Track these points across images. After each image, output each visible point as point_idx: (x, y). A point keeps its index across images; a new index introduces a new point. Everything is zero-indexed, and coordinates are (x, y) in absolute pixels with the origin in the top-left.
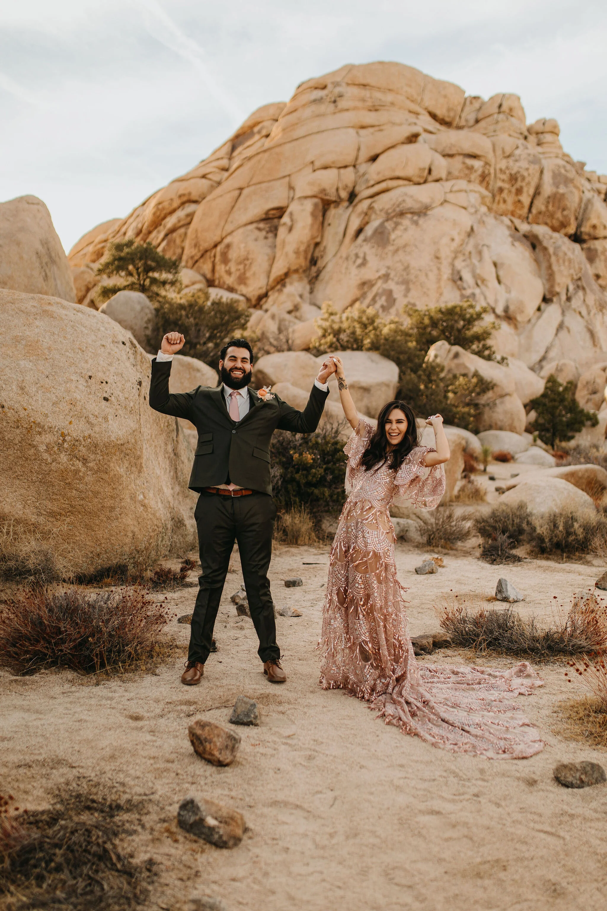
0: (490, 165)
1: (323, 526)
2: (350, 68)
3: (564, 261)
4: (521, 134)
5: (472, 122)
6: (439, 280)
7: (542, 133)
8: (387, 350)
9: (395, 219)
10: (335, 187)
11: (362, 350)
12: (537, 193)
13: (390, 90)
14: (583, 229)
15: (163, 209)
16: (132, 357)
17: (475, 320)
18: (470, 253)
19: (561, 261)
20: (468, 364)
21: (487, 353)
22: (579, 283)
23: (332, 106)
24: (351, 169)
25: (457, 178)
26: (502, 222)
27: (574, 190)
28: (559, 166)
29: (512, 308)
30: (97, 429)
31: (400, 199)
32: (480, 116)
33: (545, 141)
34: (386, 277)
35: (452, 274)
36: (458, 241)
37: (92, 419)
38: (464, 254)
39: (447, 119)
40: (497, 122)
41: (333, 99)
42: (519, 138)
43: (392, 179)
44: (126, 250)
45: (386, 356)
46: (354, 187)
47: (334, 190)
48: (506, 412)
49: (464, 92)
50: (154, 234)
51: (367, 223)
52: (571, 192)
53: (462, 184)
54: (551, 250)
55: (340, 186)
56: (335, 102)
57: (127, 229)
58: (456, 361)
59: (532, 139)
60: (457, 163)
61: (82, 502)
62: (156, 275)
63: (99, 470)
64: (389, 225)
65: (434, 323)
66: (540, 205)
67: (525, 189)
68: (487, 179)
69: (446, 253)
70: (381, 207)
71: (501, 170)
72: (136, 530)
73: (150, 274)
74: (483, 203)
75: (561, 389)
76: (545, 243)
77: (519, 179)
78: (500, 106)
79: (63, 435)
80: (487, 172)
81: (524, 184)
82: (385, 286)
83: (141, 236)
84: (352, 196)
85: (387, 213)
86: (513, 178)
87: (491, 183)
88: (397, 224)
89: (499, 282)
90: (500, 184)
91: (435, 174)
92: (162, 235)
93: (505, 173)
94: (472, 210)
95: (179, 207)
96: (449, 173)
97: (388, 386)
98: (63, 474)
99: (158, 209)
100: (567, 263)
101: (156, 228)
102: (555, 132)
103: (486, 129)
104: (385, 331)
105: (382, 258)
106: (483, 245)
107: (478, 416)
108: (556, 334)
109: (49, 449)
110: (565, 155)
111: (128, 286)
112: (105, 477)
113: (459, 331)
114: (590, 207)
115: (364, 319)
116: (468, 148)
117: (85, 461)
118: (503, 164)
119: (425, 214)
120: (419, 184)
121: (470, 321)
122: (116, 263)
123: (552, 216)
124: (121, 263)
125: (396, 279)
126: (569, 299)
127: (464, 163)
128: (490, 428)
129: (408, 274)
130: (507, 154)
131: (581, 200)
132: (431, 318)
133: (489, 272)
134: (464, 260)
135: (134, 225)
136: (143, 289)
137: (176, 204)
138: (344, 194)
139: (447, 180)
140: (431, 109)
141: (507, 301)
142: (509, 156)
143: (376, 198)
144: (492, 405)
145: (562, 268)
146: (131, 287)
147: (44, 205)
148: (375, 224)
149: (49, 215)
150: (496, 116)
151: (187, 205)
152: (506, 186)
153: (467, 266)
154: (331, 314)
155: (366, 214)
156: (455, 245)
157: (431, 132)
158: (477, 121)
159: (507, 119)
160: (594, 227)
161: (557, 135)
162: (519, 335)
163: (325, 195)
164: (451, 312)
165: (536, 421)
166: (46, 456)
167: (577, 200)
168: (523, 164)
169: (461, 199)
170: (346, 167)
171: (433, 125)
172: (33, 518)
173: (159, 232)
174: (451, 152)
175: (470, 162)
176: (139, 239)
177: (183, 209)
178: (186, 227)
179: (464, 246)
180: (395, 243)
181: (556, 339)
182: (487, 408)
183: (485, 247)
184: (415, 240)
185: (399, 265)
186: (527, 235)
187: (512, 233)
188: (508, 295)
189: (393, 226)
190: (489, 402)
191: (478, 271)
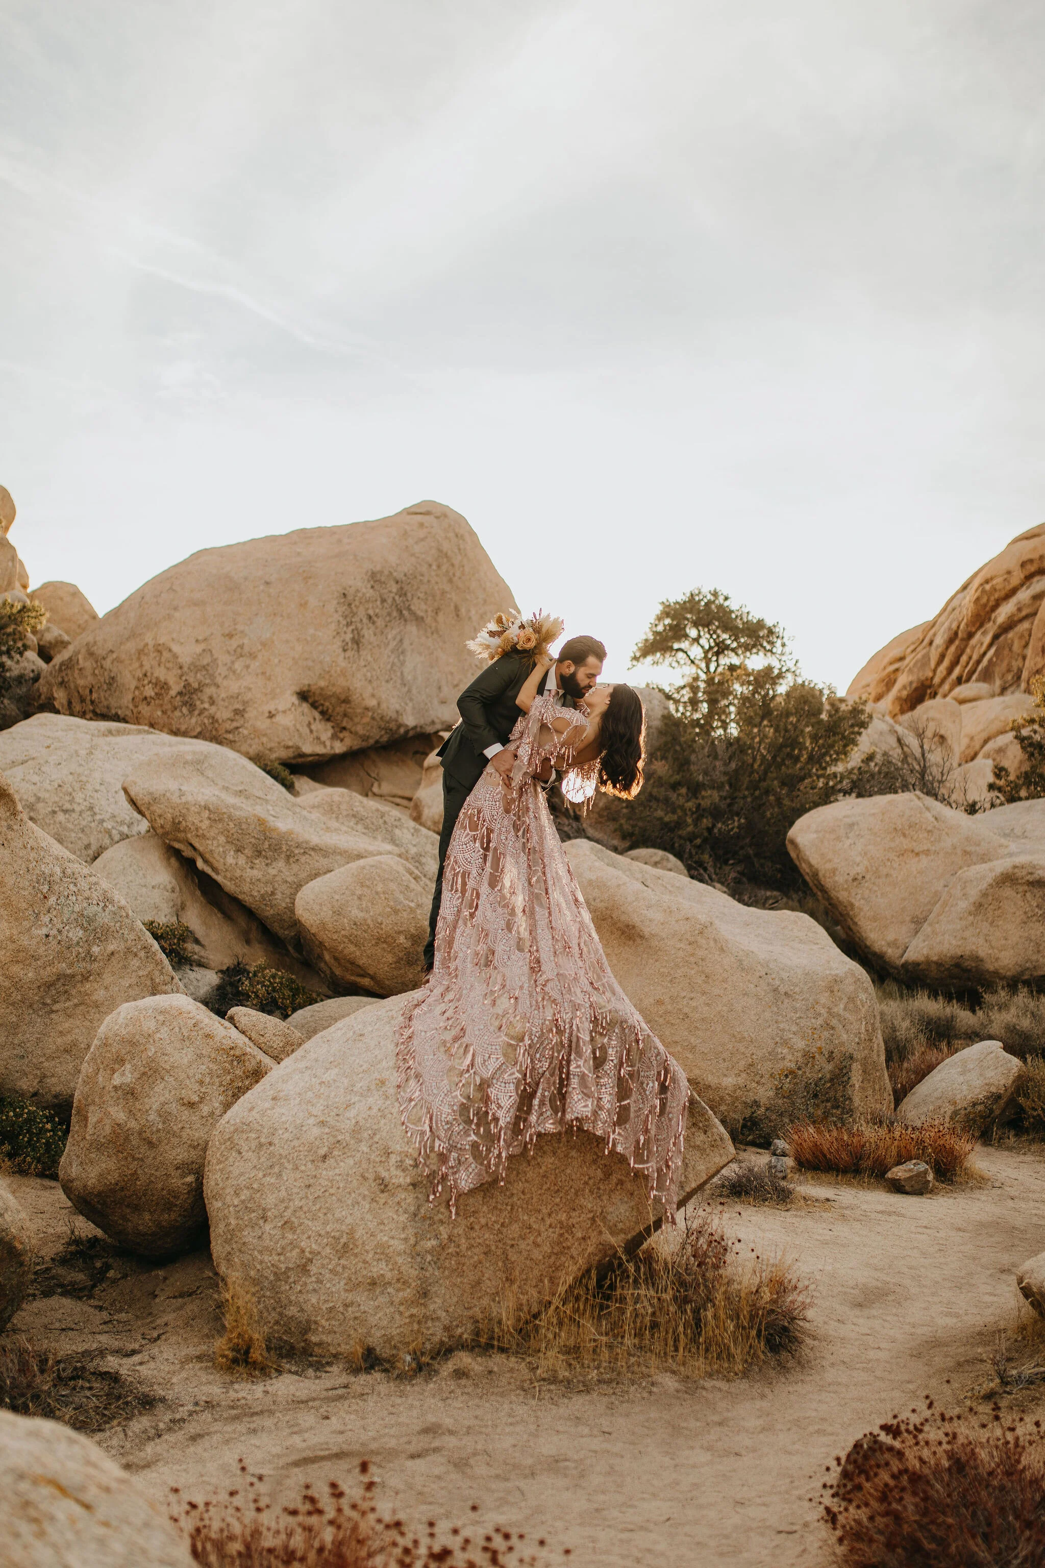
15: (994, 589)
50: (978, 636)
57: (935, 635)
83: (957, 642)
92: (988, 639)
95: (1022, 585)
99: (983, 591)
101: (981, 626)
135: (946, 625)
137: (1015, 581)
151: (1035, 579)
173: (984, 633)
176: (952, 649)
177: (1028, 588)
178: (1030, 620)
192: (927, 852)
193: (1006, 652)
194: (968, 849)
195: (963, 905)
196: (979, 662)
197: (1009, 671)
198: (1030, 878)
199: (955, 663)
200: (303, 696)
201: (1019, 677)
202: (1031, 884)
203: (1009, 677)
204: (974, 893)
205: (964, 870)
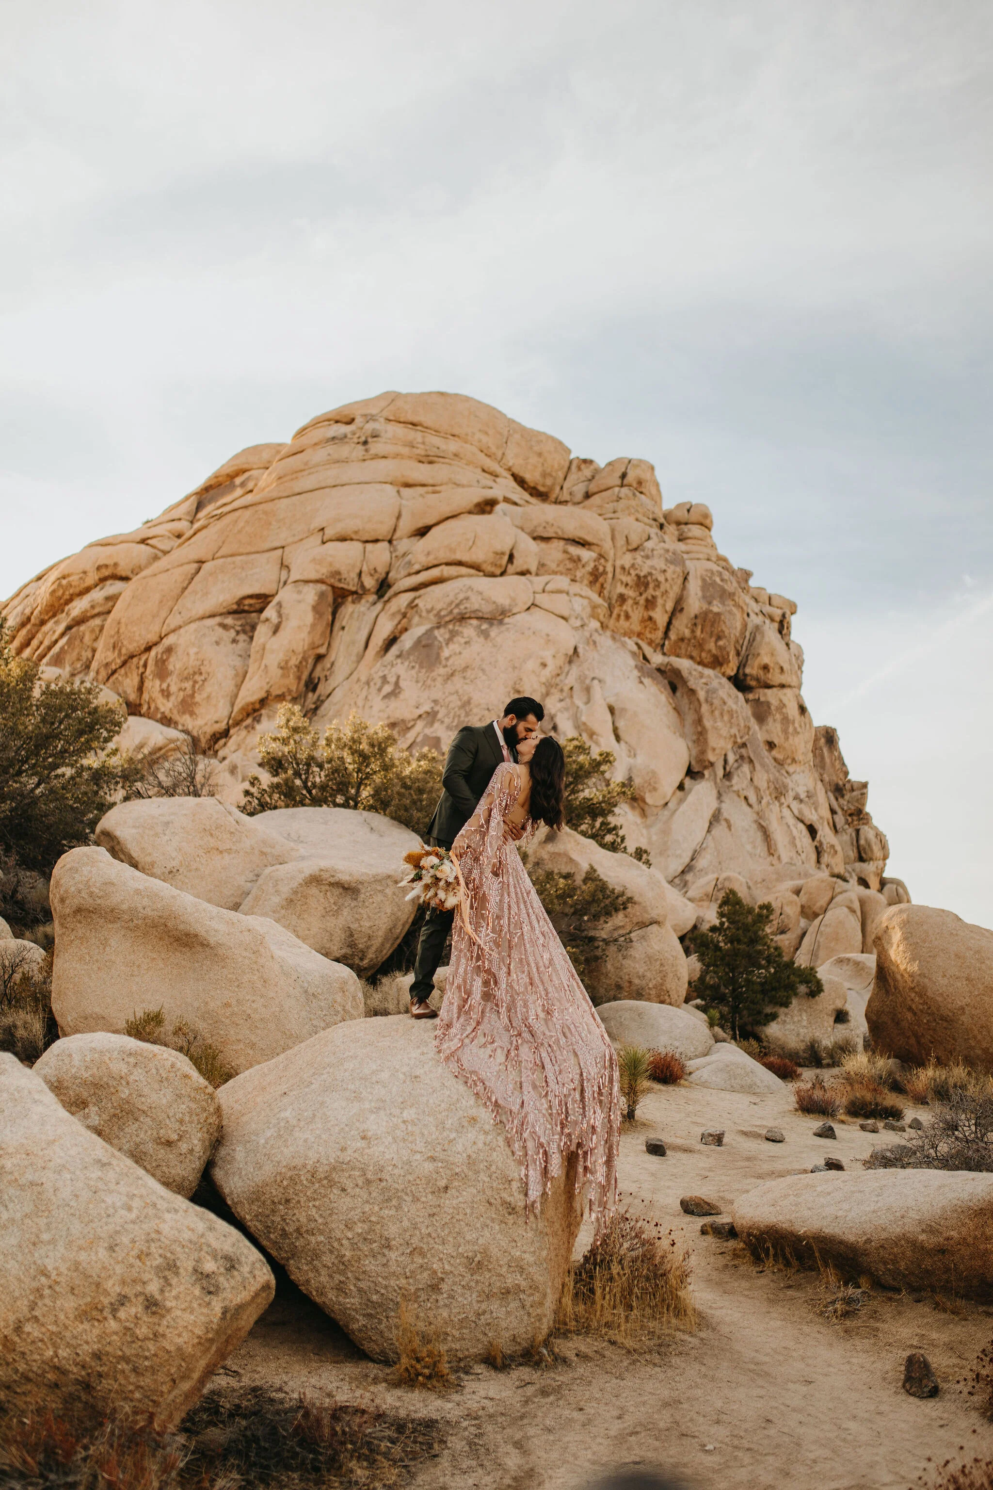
0: (606, 560)
2: (393, 397)
3: (722, 715)
4: (655, 520)
5: (579, 496)
7: (686, 524)
9: (451, 627)
10: (358, 571)
11: (355, 807)
12: (678, 608)
13: (454, 436)
14: (748, 670)
15: (70, 585)
17: (587, 775)
18: (571, 688)
19: (717, 713)
20: (575, 856)
21: (609, 838)
22: (743, 751)
23: (361, 448)
24: (385, 544)
25: (555, 573)
26: (624, 645)
27: (734, 610)
28: (712, 572)
29: (637, 781)
31: (461, 596)
32: (593, 488)
33: (690, 535)
34: (431, 716)
36: (552, 667)
38: (562, 690)
39: (541, 489)
40: (619, 499)
41: (363, 439)
42: (651, 526)
43: (448, 564)
46: (387, 573)
47: (354, 575)
48: (650, 959)
49: (569, 451)
50: (50, 624)
51: (406, 630)
52: (730, 612)
53: (562, 582)
54: (702, 695)
55: (365, 568)
56: (365, 443)
58: (550, 847)
59: (671, 529)
60: (554, 552)
64: (441, 635)
66: (681, 626)
67: (660, 601)
68: (601, 580)
69: (533, 684)
70: (429, 607)
71: (623, 568)
74: (594, 616)
75: (750, 919)
76: (692, 684)
77: (651, 585)
78: (624, 476)
80: (601, 569)
81: (658, 593)
82: (428, 731)
83: (29, 627)
84: (383, 587)
85: (438, 615)
86: (642, 583)
87: (607, 586)
88: (453, 634)
89: (618, 738)
90: (621, 589)
91: (519, 563)
92: (61, 628)
93: (629, 574)
94: (578, 623)
95: (96, 586)
96: (542, 565)
99: (60, 585)
100: (726, 718)
101: (54, 616)
102: (705, 522)
103: (600, 507)
104: (407, 772)
105: (426, 686)
106: (593, 679)
108: (709, 831)
110: (722, 559)
114: (758, 637)
115: (364, 746)
116: (571, 529)
118: (627, 560)
119: (501, 622)
120: (493, 575)
121: (579, 777)
123: (700, 646)
125: (447, 721)
126: (727, 776)
127: (565, 552)
129: (467, 714)
130: (634, 546)
131: (745, 626)
133: (602, 722)
134: (561, 700)
135: (19, 609)
137: (90, 581)
138: (370, 583)
139: (537, 575)
140: (516, 470)
141: (630, 770)
142: (636, 549)
143: (422, 592)
144: (623, 943)
145: (719, 724)
148: (417, 631)
150: (617, 489)
151: (109, 582)
152: (630, 593)
153: (567, 709)
155: (404, 615)
156: (547, 673)
157: (515, 504)
158: (587, 496)
159: (634, 495)
160: (766, 668)
161: (709, 529)
162: (647, 827)
163: (340, 580)
167: (739, 625)
168: (658, 563)
169: (560, 604)
170: (376, 541)
171: (518, 494)
173: (56, 623)
174: (545, 535)
175: (575, 550)
177: (102, 589)
178: (102, 617)
179: (562, 677)
180: (449, 664)
181: (710, 838)
182: (613, 948)
183: (596, 682)
184: (482, 660)
185: (454, 698)
186: (663, 668)
187: (640, 664)
188: (631, 761)
189: (447, 636)
190: (616, 935)
191: (583, 719)
192: (229, 851)
193: (77, 642)
194: (264, 850)
195: (276, 900)
196: (50, 648)
197: (78, 659)
198: (332, 880)
199: (27, 644)
201: (88, 667)
202: (331, 884)
203: (78, 665)
204: (286, 890)
205: (269, 870)
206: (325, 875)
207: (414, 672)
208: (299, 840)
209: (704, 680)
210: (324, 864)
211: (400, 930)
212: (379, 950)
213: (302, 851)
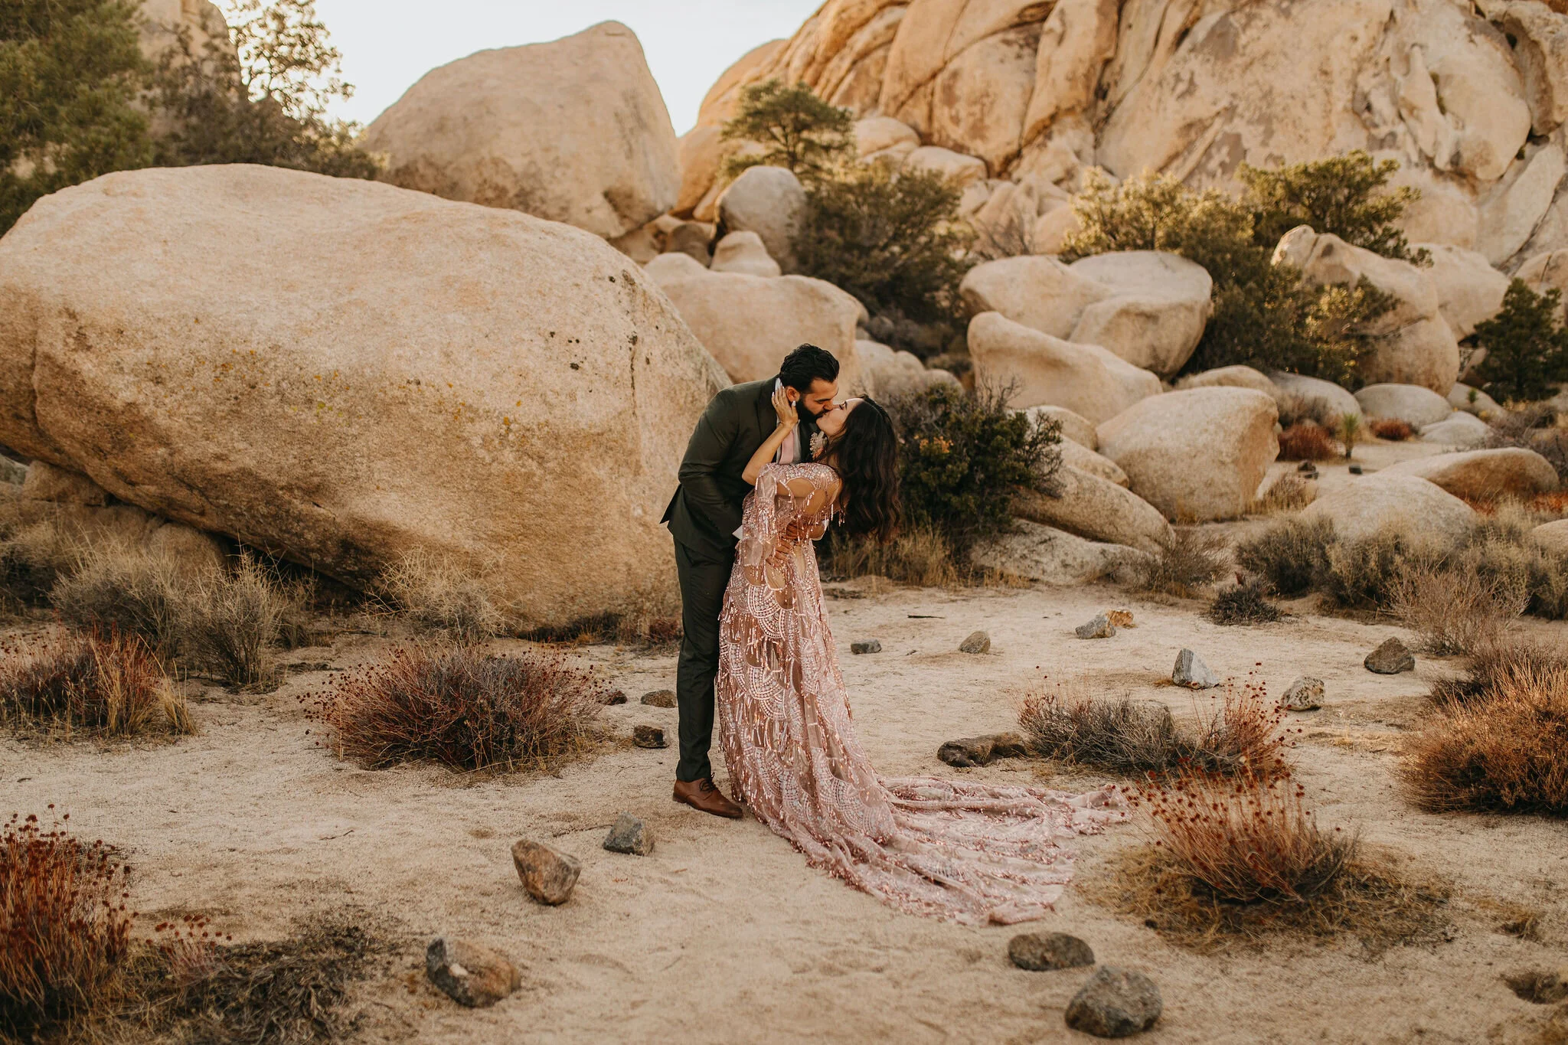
1: (973, 556)
6: (1327, 113)
8: (1193, 248)
9: (1247, 9)
11: (1152, 248)
15: (850, 18)
16: (625, 299)
17: (1371, 185)
18: (1388, 60)
20: (1349, 266)
21: (1391, 243)
29: (1466, 156)
30: (557, 412)
34: (1230, 112)
35: (1353, 100)
36: (1364, 39)
37: (551, 398)
38: (1376, 64)
44: (765, 98)
45: (1192, 256)
48: (1418, 350)
50: (835, 61)
51: (1198, 19)
54: (1546, 46)
57: (791, 57)
58: (1327, 261)
61: (540, 521)
62: (814, 137)
63: (563, 473)
64: (1237, 20)
65: (1294, 195)
69: (1341, 63)
72: (634, 561)
73: (805, 134)
75: (1534, 304)
76: (1534, 35)
79: (507, 422)
82: (1227, 128)
83: (815, 66)
88: (1251, 18)
89: (1443, 110)
92: (846, 64)
95: (874, 15)
97: (1190, 309)
98: (509, 478)
99: (841, 20)
101: (838, 51)
104: (1196, 213)
105: (1223, 80)
106: (1413, 45)
107: (1366, 357)
108: (1553, 201)
109: (486, 442)
111: (768, 157)
112: (575, 482)
113: (1339, 205)
115: (1156, 195)
117: (541, 459)
121: (1360, 188)
122: (750, 120)
124: (757, 120)
125: (1247, 115)
128: (1388, 378)
129: (1269, 106)
132: (1288, 185)
133: (1423, 93)
134: (1376, 75)
135: (803, 48)
136: (793, 160)
137: (869, 10)
141: (1457, 144)
144: (1392, 337)
146: (773, 158)
147: (632, 35)
148: (1210, 20)
149: (640, 50)
151: (887, 10)
153: (1382, 84)
154: (1099, 188)
155: (1195, 4)
156: (1358, 47)
162: (1479, 205)
164: (1324, 173)
165: (1485, 363)
166: (482, 453)
172: (468, 545)
173: (842, 59)
176: (811, 72)
177: (881, 18)
178: (885, 48)
179: (1376, 49)
180: (1248, 51)
181: (1554, 209)
182: (1383, 343)
183: (1416, 49)
184: (1284, 43)
185: (1254, 89)
186: (1499, 20)
187: (1470, 19)
188: (1459, 133)
189: (1243, 21)
190: (1386, 331)
191: (1402, 93)
192: (1059, 295)
193: (863, 77)
194: (1084, 291)
195: (1096, 329)
196: (837, 86)
197: (867, 94)
198: (1138, 311)
200: (607, 195)
201: (876, 101)
202: (1137, 314)
203: (867, 100)
204: (1103, 322)
205: (1089, 307)
206: (1132, 309)
207: (1209, 66)
208: (1110, 281)
209: (1549, 29)
210: (1131, 299)
211: (1192, 344)
212: (1177, 360)
213: (1113, 289)
